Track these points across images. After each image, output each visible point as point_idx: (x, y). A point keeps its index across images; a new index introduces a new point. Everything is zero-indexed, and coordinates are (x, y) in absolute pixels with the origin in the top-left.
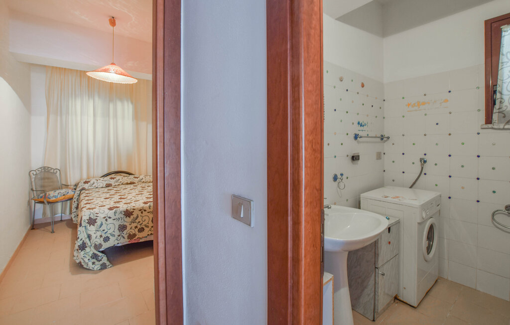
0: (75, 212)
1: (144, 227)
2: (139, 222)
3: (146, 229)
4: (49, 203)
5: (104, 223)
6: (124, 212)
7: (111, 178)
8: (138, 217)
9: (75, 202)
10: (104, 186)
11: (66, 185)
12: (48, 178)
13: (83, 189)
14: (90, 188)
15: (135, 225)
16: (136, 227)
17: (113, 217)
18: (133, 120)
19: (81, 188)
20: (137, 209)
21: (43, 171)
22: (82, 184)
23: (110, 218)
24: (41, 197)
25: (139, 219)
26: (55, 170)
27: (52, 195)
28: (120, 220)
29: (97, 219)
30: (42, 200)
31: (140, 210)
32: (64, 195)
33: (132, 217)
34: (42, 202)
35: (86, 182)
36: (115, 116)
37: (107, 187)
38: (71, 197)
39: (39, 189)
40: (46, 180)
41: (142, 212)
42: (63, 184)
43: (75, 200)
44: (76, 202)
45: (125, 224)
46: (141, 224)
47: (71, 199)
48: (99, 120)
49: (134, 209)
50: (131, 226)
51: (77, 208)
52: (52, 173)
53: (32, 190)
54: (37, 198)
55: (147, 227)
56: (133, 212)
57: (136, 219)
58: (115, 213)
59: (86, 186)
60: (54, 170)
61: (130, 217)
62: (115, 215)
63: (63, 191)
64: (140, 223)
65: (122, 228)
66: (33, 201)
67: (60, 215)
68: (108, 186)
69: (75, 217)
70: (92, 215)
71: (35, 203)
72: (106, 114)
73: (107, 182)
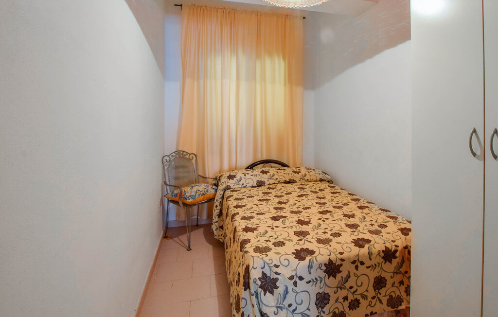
0: (217, 222)
1: (359, 297)
2: (351, 287)
3: (364, 303)
4: (185, 204)
5: (290, 290)
6: (325, 265)
7: (263, 172)
8: (349, 276)
9: (217, 206)
10: (255, 184)
11: (203, 177)
12: (183, 167)
13: (228, 188)
14: (236, 186)
15: (344, 293)
16: (346, 298)
17: (307, 277)
18: (285, 85)
19: (224, 186)
20: (349, 259)
21: (178, 156)
22: (226, 179)
23: (301, 278)
24: (176, 196)
25: (351, 282)
26: (191, 156)
27: (188, 194)
28: (319, 282)
29: (277, 279)
30: (177, 199)
31: (354, 262)
32: (203, 194)
33: (339, 276)
34: (176, 203)
35: (231, 177)
36: (263, 79)
37: (258, 186)
38: (212, 197)
39: (173, 183)
40: (181, 170)
41: (357, 267)
42: (200, 176)
43: (218, 204)
44: (219, 207)
45: (327, 290)
46: (354, 292)
47: (211, 200)
48: (243, 85)
49: (342, 260)
50: (337, 295)
51: (220, 215)
52: (186, 159)
53: (165, 182)
54: (170, 196)
55: (364, 297)
56: (341, 265)
57: (346, 281)
58: (310, 267)
59: (231, 183)
60: (190, 154)
61: (335, 277)
62: (310, 273)
63: (202, 187)
64: (352, 290)
65: (322, 300)
66: (166, 199)
67: (196, 217)
68: (260, 184)
69: (217, 229)
70: (267, 267)
71: (168, 201)
72: (251, 77)
73: (258, 179)
